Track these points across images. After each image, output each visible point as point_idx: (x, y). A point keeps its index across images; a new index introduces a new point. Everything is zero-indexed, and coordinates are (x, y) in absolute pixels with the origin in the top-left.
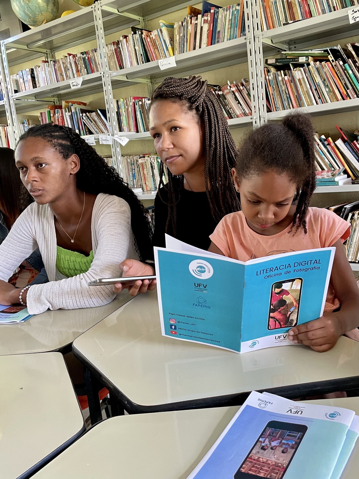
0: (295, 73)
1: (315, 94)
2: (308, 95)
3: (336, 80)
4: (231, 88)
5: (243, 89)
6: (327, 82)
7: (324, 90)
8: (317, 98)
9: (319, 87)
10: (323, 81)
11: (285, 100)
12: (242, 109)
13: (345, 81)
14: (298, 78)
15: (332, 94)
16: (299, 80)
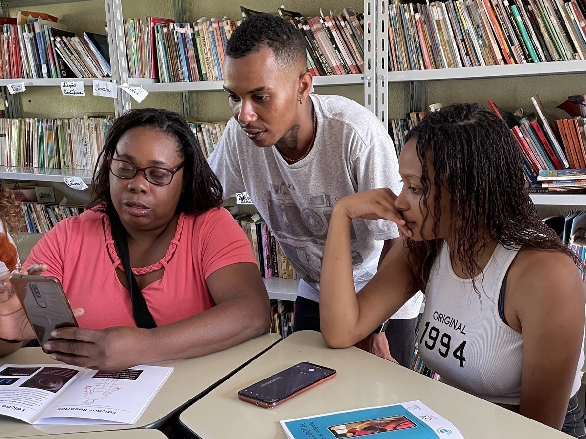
0: (432, 11)
1: (461, 46)
2: (449, 47)
3: (496, 28)
4: (326, 23)
5: (346, 26)
6: (481, 31)
7: (475, 42)
8: (463, 53)
9: (468, 37)
10: (475, 29)
11: (412, 51)
12: (342, 58)
13: (508, 32)
14: (436, 18)
15: (487, 50)
16: (438, 22)
